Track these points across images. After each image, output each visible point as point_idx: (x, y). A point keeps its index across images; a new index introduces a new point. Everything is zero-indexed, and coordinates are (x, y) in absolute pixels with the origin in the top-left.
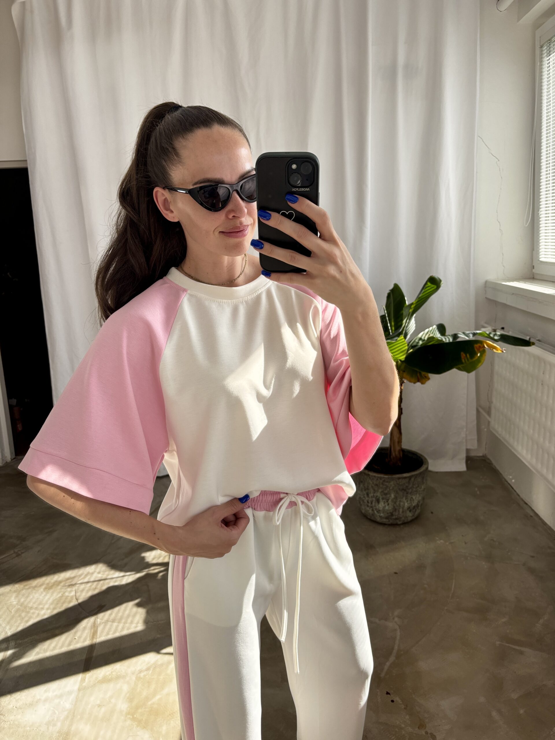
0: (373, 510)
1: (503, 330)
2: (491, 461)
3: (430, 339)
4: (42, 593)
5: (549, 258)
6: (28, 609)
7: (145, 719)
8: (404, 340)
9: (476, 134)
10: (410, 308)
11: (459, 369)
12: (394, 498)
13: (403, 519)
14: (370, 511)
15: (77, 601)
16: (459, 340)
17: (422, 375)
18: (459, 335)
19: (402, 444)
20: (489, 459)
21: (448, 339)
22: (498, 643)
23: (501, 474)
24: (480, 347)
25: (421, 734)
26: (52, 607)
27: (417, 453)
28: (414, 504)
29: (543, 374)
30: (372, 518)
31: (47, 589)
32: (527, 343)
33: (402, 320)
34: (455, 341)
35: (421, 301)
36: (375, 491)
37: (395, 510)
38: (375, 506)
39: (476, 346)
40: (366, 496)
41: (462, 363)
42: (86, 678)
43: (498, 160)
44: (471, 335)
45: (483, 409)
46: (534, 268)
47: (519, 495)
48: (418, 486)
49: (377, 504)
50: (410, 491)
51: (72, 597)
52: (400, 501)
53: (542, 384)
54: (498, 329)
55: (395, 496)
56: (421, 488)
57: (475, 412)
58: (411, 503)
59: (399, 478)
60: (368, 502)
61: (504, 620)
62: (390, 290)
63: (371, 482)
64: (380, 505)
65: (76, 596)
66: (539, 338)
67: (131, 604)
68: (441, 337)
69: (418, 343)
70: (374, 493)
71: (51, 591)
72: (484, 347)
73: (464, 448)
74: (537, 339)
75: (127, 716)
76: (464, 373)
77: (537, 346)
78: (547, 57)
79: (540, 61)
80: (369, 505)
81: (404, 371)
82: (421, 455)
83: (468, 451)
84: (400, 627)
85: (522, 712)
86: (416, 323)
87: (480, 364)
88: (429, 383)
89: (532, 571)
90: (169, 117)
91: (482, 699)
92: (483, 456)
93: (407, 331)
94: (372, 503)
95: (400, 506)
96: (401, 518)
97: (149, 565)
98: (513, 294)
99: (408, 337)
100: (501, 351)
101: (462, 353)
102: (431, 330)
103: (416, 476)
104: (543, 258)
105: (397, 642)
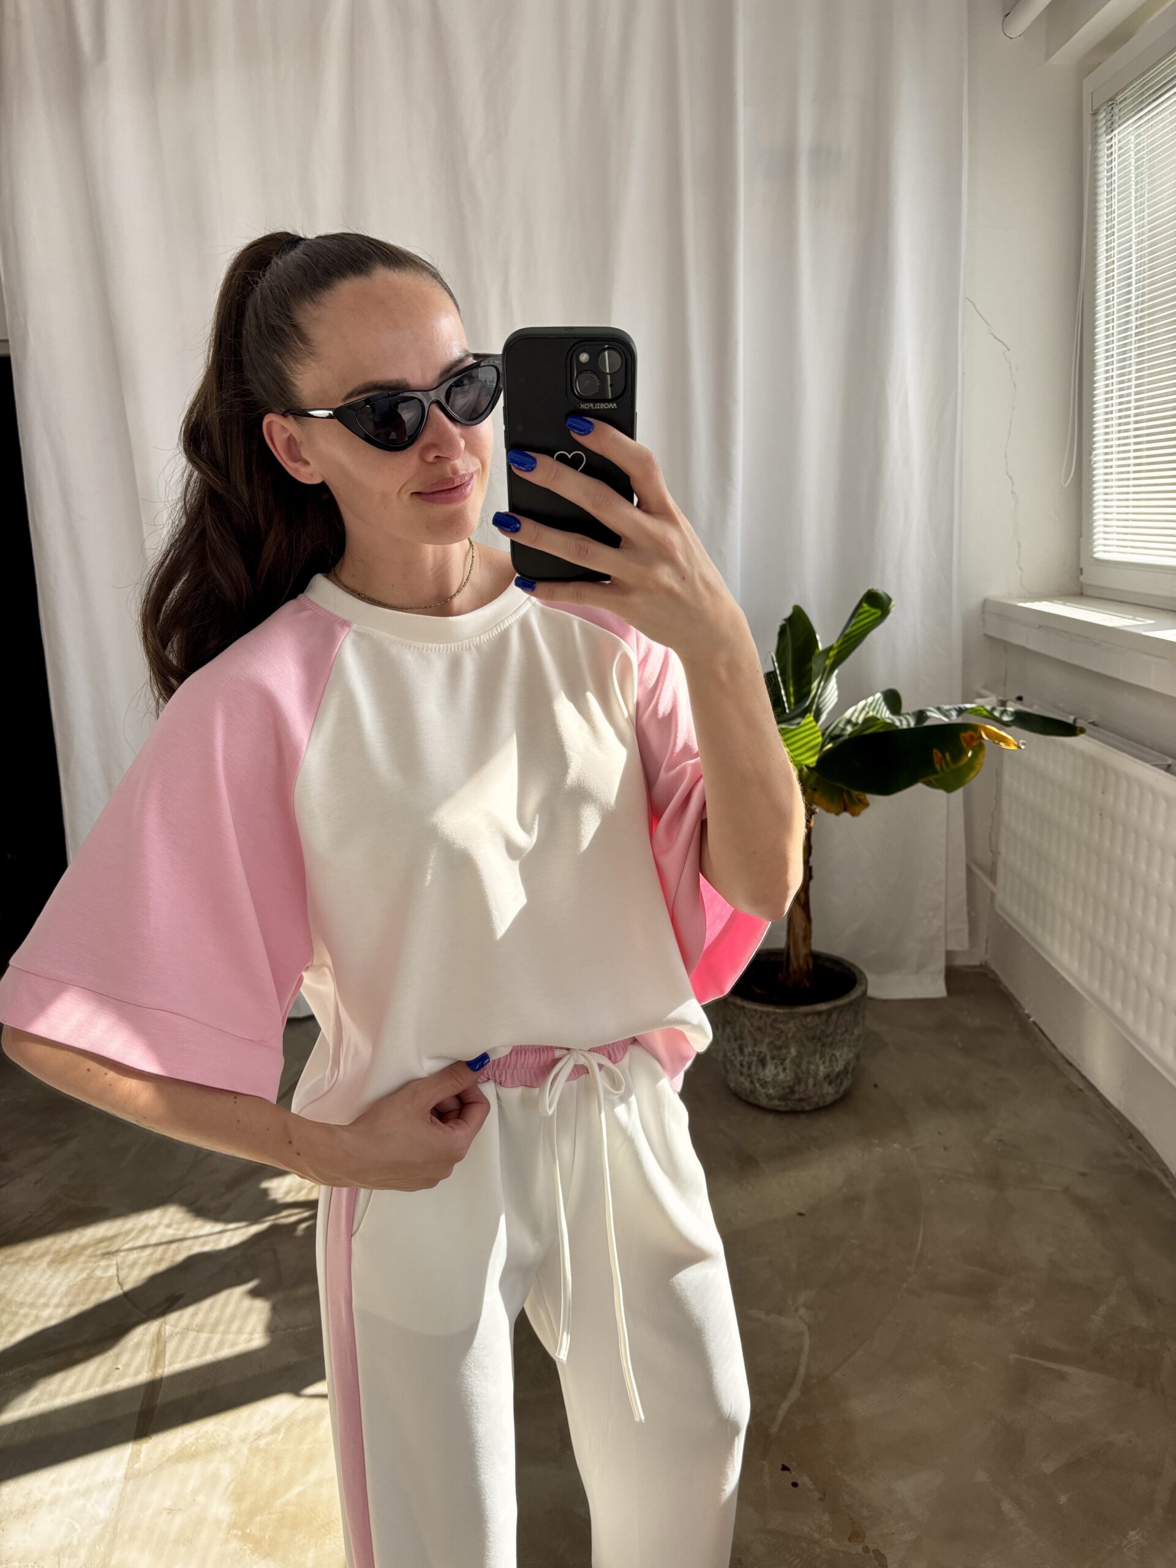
0: (752, 1082)
1: (1020, 702)
2: (996, 976)
3: (870, 721)
4: (44, 1270)
5: (1113, 552)
6: (14, 1307)
7: (269, 1537)
8: (814, 723)
9: (961, 293)
10: (827, 657)
11: (930, 784)
12: (796, 1057)
13: (816, 1099)
14: (747, 1085)
15: (122, 1289)
16: (928, 723)
17: (854, 797)
18: (929, 714)
19: (813, 941)
20: (992, 972)
21: (906, 722)
22: (1013, 1357)
23: (1018, 1002)
24: (972, 737)
25: (854, 1552)
26: (66, 1301)
27: (845, 961)
28: (839, 1067)
29: (1103, 793)
30: (752, 1100)
31: (56, 1264)
32: (1070, 730)
33: (810, 683)
34: (920, 726)
35: (850, 642)
36: (756, 1042)
37: (798, 1080)
38: (756, 1073)
39: (965, 735)
40: (737, 1052)
41: (936, 772)
42: (141, 1452)
43: (1006, 349)
44: (954, 713)
45: (981, 867)
46: (1081, 573)
47: (1054, 1047)
48: (847, 1031)
49: (760, 1069)
50: (830, 1039)
51: (110, 1278)
52: (809, 1063)
53: (1100, 815)
54: (1011, 700)
55: (798, 1051)
56: (852, 1034)
57: (963, 874)
58: (833, 1066)
59: (806, 1015)
60: (742, 1065)
61: (1026, 1308)
62: (785, 620)
63: (748, 1024)
64: (767, 1072)
65: (118, 1276)
66: (1094, 718)
67: (238, 1291)
68: (891, 716)
69: (844, 729)
70: (755, 1045)
71: (65, 1267)
72: (981, 737)
73: (941, 950)
74: (1091, 721)
75: (232, 1531)
76: (940, 793)
77: (1090, 736)
78: (1107, 135)
79: (1092, 144)
80: (745, 1070)
81: (815, 790)
82: (853, 965)
83: (949, 954)
84: (809, 1327)
85: (1063, 1499)
86: (839, 688)
87: (972, 774)
88: (866, 814)
89: (1081, 1203)
90: (281, 264)
91: (981, 1476)
92: (981, 966)
93: (821, 706)
94: (749, 1068)
95: (809, 1073)
96: (811, 1098)
97: (278, 1207)
98: (1040, 627)
99: (824, 717)
100: (1015, 745)
101: (935, 751)
102: (871, 703)
103: (841, 1009)
104: (1100, 553)
105: (804, 1359)
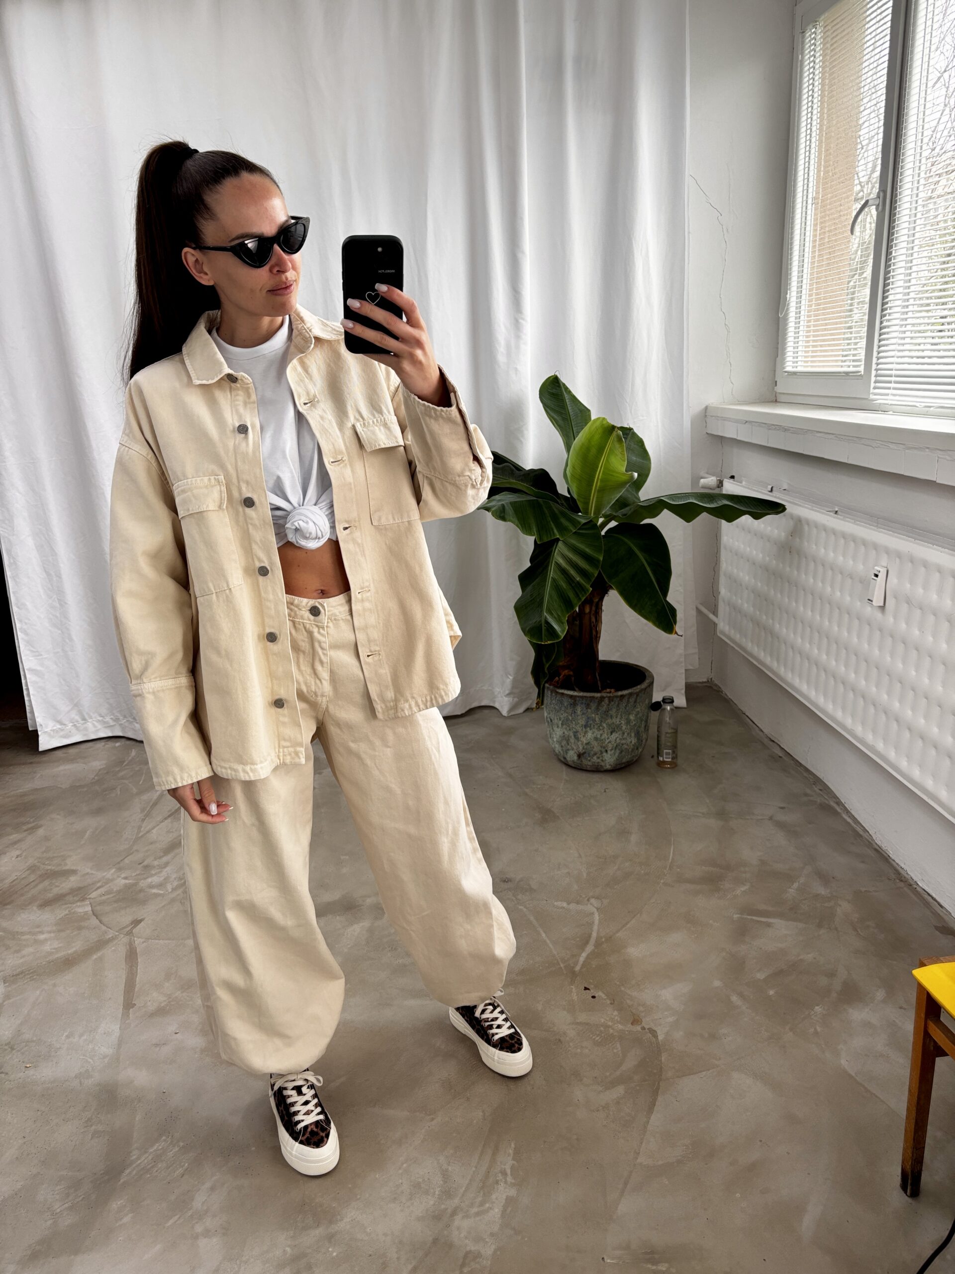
1: (733, 480)
2: (720, 688)
5: (800, 366)
9: (685, 172)
15: (97, 918)
20: (716, 685)
22: (736, 916)
23: (736, 704)
25: (635, 1030)
29: (791, 536)
42: (129, 1013)
43: (719, 214)
45: (707, 606)
46: (776, 385)
47: (762, 731)
51: (86, 912)
54: (726, 478)
57: (694, 613)
61: (744, 888)
65: (92, 910)
66: (786, 486)
73: (682, 670)
84: (598, 910)
89: (781, 825)
91: (717, 983)
92: (708, 682)
98: (747, 422)
104: (790, 367)
105: (595, 928)
